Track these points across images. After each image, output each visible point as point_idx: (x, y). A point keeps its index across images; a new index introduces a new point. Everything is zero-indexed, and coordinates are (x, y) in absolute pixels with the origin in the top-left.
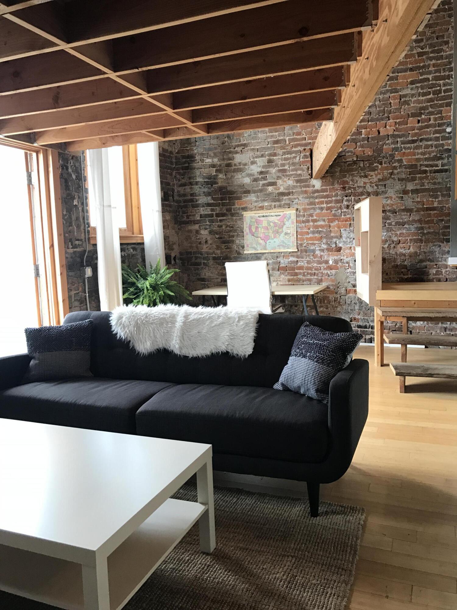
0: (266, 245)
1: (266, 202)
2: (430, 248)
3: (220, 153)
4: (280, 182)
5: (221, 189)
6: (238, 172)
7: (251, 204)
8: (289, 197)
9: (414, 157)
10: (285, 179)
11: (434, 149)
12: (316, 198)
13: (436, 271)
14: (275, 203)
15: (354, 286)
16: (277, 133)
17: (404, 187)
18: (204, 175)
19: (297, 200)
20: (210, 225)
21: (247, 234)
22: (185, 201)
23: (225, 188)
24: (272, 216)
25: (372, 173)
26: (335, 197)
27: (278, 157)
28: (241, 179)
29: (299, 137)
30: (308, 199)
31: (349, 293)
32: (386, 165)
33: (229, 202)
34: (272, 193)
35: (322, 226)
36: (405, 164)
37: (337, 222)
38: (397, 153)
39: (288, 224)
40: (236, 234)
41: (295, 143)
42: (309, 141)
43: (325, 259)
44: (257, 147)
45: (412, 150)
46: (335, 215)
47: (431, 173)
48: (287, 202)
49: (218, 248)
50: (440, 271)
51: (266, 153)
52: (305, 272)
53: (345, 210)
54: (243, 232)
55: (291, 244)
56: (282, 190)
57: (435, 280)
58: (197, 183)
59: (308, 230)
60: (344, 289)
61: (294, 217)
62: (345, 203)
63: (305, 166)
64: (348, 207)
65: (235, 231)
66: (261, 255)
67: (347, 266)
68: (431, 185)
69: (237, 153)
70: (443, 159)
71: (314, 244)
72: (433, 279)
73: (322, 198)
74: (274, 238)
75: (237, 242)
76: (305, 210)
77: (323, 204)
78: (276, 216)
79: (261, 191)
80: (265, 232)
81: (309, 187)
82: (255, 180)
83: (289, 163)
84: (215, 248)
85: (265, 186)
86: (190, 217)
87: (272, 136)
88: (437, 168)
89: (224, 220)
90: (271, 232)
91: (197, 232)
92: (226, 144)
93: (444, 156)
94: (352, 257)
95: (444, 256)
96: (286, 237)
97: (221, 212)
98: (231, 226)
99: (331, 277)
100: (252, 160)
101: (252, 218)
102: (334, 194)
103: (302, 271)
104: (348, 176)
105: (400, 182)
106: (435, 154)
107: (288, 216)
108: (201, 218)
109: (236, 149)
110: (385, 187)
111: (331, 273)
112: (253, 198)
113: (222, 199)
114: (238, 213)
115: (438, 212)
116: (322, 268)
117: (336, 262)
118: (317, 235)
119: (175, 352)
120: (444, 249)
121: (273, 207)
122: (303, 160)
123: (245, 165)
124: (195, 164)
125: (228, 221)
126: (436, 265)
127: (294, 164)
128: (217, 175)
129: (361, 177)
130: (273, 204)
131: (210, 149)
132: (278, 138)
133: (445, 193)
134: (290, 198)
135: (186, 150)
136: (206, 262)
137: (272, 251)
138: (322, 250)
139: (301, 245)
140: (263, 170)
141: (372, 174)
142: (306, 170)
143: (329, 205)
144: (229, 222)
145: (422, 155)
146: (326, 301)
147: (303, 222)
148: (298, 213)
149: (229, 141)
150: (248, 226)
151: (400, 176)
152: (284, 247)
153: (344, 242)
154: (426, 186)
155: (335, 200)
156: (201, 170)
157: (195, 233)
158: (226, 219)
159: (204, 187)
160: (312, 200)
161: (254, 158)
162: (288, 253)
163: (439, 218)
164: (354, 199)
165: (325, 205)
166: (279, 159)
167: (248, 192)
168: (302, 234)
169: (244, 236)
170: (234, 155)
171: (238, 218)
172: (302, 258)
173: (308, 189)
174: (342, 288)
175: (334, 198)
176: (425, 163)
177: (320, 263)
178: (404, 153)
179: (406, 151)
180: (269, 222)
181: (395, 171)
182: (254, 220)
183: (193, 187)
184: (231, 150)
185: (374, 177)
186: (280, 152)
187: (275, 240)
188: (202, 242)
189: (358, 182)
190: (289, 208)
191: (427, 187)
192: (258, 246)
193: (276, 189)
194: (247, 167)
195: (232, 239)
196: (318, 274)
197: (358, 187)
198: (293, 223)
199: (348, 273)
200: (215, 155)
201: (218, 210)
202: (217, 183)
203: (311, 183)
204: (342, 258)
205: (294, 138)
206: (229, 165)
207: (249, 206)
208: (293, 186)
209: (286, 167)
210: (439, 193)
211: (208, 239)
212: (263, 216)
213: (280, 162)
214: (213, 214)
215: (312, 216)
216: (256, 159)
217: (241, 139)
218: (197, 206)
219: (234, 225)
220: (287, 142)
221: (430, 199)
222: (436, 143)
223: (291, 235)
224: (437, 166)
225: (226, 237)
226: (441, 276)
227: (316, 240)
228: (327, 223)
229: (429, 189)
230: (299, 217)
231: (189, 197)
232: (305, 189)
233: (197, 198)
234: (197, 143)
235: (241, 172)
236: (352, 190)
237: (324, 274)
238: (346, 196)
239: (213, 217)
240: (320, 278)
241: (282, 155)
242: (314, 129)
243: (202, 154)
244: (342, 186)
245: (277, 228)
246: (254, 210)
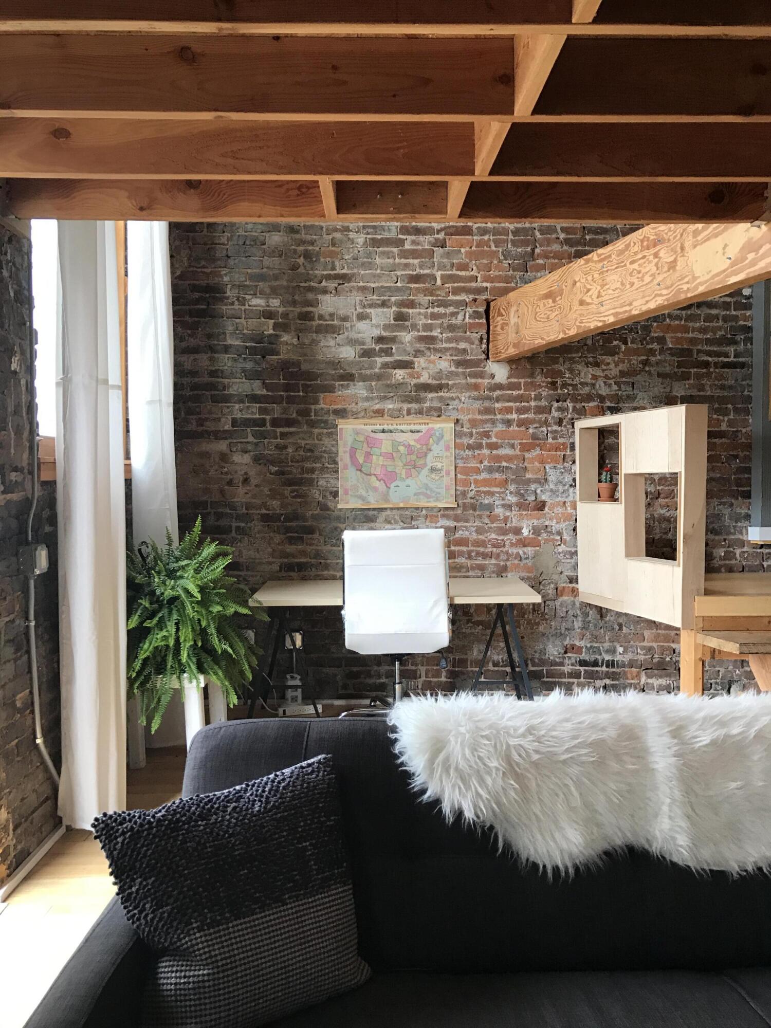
0: (388, 492)
1: (388, 401)
2: (714, 507)
3: (287, 288)
4: (420, 362)
5: (285, 366)
6: (327, 332)
7: (357, 404)
8: (440, 394)
9: (686, 335)
10: (432, 357)
11: (721, 323)
12: (498, 400)
13: (725, 552)
14: (410, 406)
15: (574, 580)
16: (416, 261)
17: (668, 390)
18: (245, 331)
19: (457, 402)
20: (256, 444)
21: (346, 467)
22: (195, 387)
23: (297, 364)
24: (402, 431)
25: (609, 359)
26: (535, 400)
27: (418, 310)
28: (333, 349)
29: (463, 273)
30: (481, 402)
31: (562, 595)
32: (635, 346)
33: (303, 397)
34: (402, 384)
35: (509, 459)
36: (670, 346)
37: (538, 451)
38: (655, 324)
39: (437, 449)
40: (318, 465)
41: (456, 285)
42: (485, 284)
43: (514, 524)
44: (373, 285)
45: (683, 322)
46: (534, 437)
47: (716, 368)
48: (436, 404)
49: (274, 494)
50: (733, 552)
51: (393, 299)
52: (472, 551)
53: (555, 428)
54: (336, 463)
55: (443, 491)
56: (425, 378)
57: (723, 570)
58: (227, 349)
59: (479, 465)
60: (552, 586)
61: (449, 436)
62: (556, 414)
63: (476, 335)
64: (560, 422)
65: (318, 459)
66: (375, 513)
67: (557, 540)
68: (716, 389)
69: (325, 291)
70: (736, 343)
71: (492, 494)
72: (721, 566)
73: (509, 401)
74: (407, 478)
75: (320, 483)
76: (473, 423)
77: (512, 413)
78: (411, 431)
79: (379, 377)
80: (385, 463)
81: (482, 377)
82: (367, 353)
83: (441, 325)
84: (268, 495)
85: (389, 368)
86: (208, 423)
87: (406, 266)
88: (727, 359)
89: (291, 433)
90: (401, 464)
91: (224, 457)
92: (301, 270)
93: (738, 338)
94: (567, 523)
95: (739, 524)
96: (433, 476)
97: (284, 416)
98: (308, 447)
99: (525, 561)
100: (361, 311)
101: (357, 433)
102: (533, 394)
103: (464, 549)
104: (561, 360)
105: (660, 380)
106: (723, 333)
107: (437, 434)
108: (233, 426)
109: (324, 284)
110: (633, 387)
111: (525, 553)
112: (361, 392)
113: (287, 388)
114: (326, 422)
115: (729, 441)
116: (507, 543)
117: (536, 531)
118: (497, 475)
119: (675, 859)
120: (738, 510)
121: (405, 412)
122: (471, 321)
123: (345, 319)
124: (224, 307)
125: (301, 435)
126: (725, 540)
127: (452, 328)
128: (277, 335)
129: (587, 364)
130: (405, 406)
131: (262, 278)
132: (418, 270)
133: (739, 406)
134: (441, 397)
135: (204, 273)
136: (243, 525)
137: (401, 505)
138: (509, 507)
139: (464, 494)
140: (384, 334)
141: (608, 361)
142: (477, 342)
143: (523, 416)
144: (304, 439)
145: (700, 333)
146: (515, 612)
147: (470, 447)
148: (458, 428)
149: (308, 266)
150: (348, 450)
151: (661, 369)
152: (428, 497)
153: (552, 490)
154: (707, 391)
155: (536, 406)
156: (238, 321)
157: (217, 460)
158: (298, 433)
159: (245, 359)
160: (487, 404)
161: (364, 307)
162: (435, 510)
163: (731, 453)
164: (574, 407)
165: (514, 416)
166: (420, 314)
167: (350, 377)
168: (467, 471)
169: (337, 472)
170: (319, 297)
171: (325, 431)
172: (467, 521)
173: (480, 380)
174: (549, 584)
175: (533, 404)
176: (706, 348)
177: (504, 532)
178: (669, 325)
179: (672, 323)
180: (395, 444)
181: (653, 359)
182: (362, 438)
183: (216, 355)
184: (312, 284)
185: (612, 366)
186: (424, 299)
187: (409, 481)
188: (236, 481)
189: (582, 374)
190: (439, 416)
191: (709, 393)
192: (371, 493)
193: (411, 376)
194: (348, 324)
195: (309, 476)
196: (498, 556)
197: (581, 383)
198: (447, 448)
199: (559, 553)
200: (274, 292)
201: (277, 411)
202: (278, 354)
203: (487, 369)
204: (547, 523)
205: (455, 275)
206: (306, 317)
207: (352, 407)
208: (449, 372)
209: (435, 333)
210: (730, 406)
211: (252, 473)
212: (383, 431)
213: (422, 321)
214: (264, 419)
215: (488, 437)
216: (368, 310)
217: (337, 263)
218: (227, 399)
219: (315, 445)
220: (439, 282)
221: (715, 416)
222: (724, 313)
223: (443, 473)
224: (726, 355)
225: (295, 471)
226: (733, 562)
227: (496, 486)
228: (518, 452)
229: (713, 396)
230: (461, 437)
231: (206, 379)
232: (473, 381)
233: (226, 381)
234: (231, 262)
235: (334, 333)
236: (570, 388)
237: (510, 556)
238: (558, 401)
239: (264, 425)
240: (502, 563)
241: (426, 306)
242: (495, 262)
243: (241, 287)
244: (549, 380)
245: (414, 457)
246: (363, 417)
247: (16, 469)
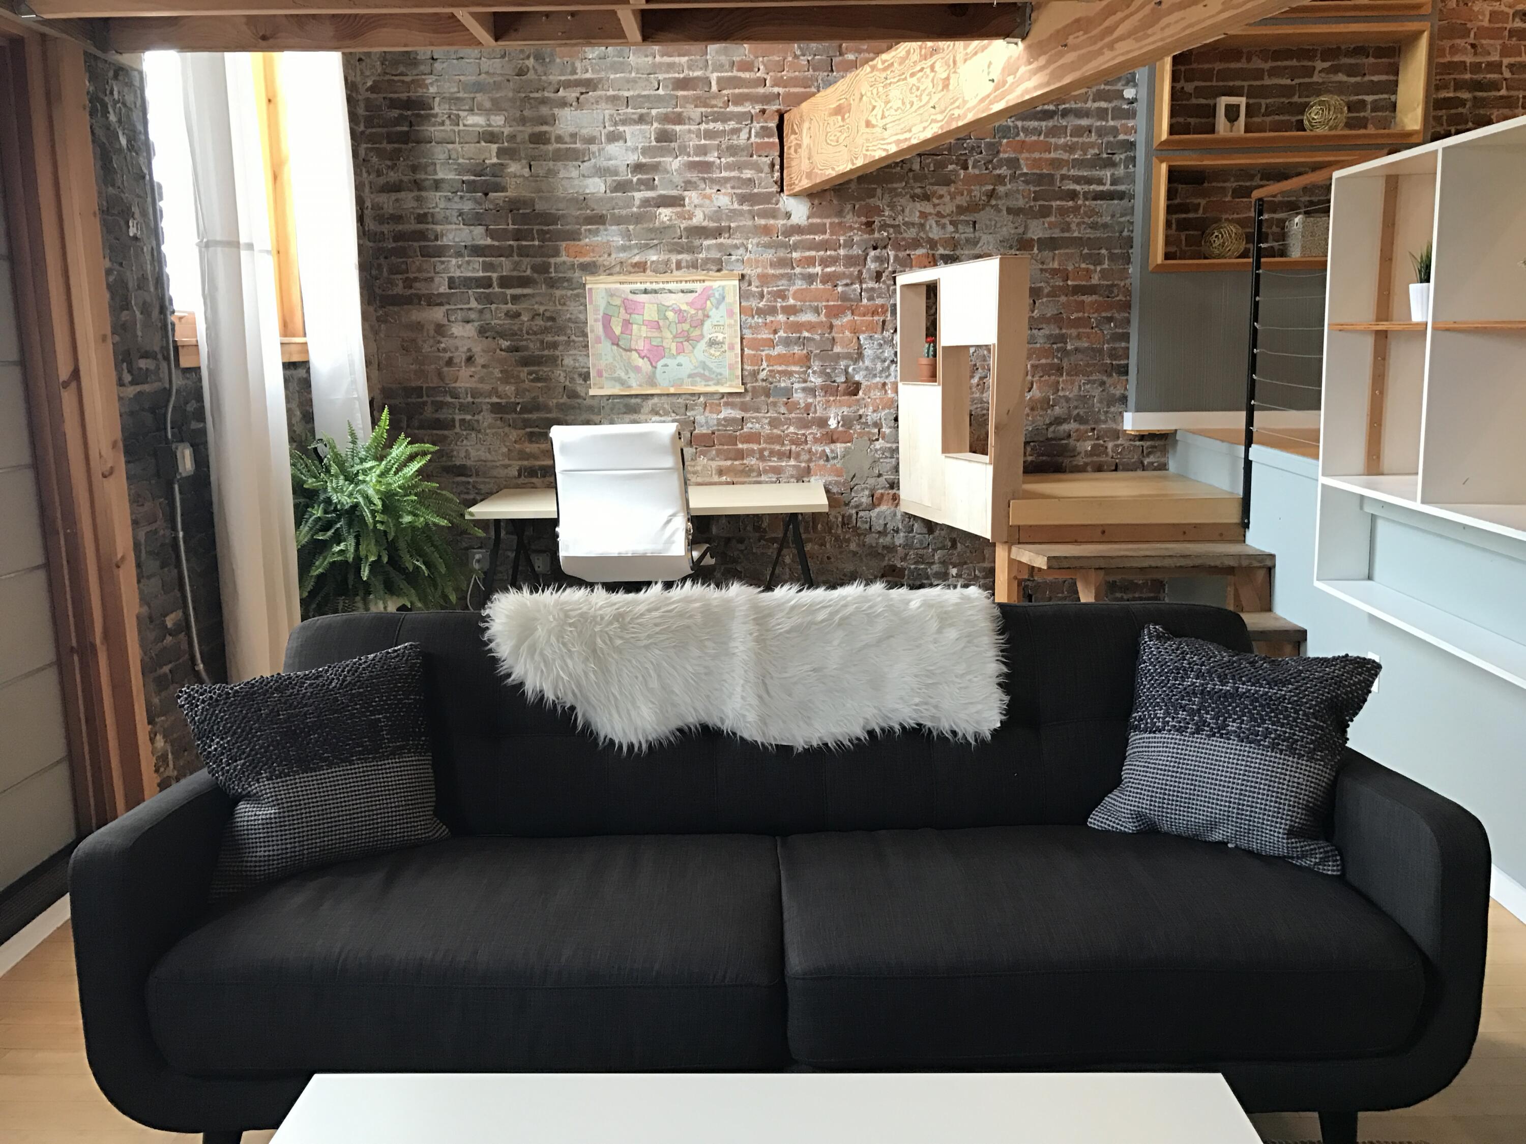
0: (654, 373)
1: (651, 251)
2: (1080, 387)
3: (513, 100)
4: (692, 197)
5: (514, 206)
6: (567, 159)
7: (610, 255)
8: (720, 241)
9: (1047, 156)
10: (708, 191)
11: (1094, 137)
12: (795, 247)
13: (1093, 447)
14: (680, 257)
15: (894, 485)
16: (684, 59)
17: (1021, 230)
18: (461, 161)
19: (741, 251)
20: (481, 312)
21: (598, 340)
22: (399, 237)
23: (530, 203)
24: (670, 292)
25: (942, 190)
26: (845, 247)
27: (687, 127)
28: (576, 182)
29: (746, 75)
30: (773, 251)
31: (879, 505)
32: (977, 172)
33: (540, 247)
34: (669, 227)
35: (811, 327)
36: (1025, 170)
37: (848, 318)
38: (1005, 141)
39: (717, 315)
40: (563, 338)
41: (737, 91)
42: (776, 90)
43: (818, 415)
44: (626, 94)
45: (1042, 138)
46: (844, 297)
47: (1086, 199)
48: (714, 254)
49: (507, 377)
50: (1102, 446)
51: (654, 112)
52: (765, 449)
53: (871, 284)
54: (585, 335)
55: (726, 372)
56: (698, 219)
57: (1089, 468)
58: (437, 185)
59: (772, 336)
60: (867, 492)
61: (733, 297)
62: (872, 266)
63: (765, 159)
64: (878, 276)
65: (561, 330)
66: (638, 400)
67: (874, 434)
68: (1085, 228)
69: (564, 104)
70: (1114, 165)
71: (789, 374)
72: (1086, 464)
73: (810, 249)
74: (678, 354)
75: (566, 362)
76: (764, 279)
77: (814, 266)
78: (683, 292)
79: (637, 219)
80: (649, 335)
81: (774, 217)
82: (622, 187)
83: (719, 147)
84: (499, 379)
85: (650, 206)
86: (417, 285)
87: (671, 67)
88: (1101, 188)
89: (524, 296)
90: (670, 336)
91: (440, 329)
92: (531, 75)
93: (1117, 158)
94: (887, 411)
95: (1112, 409)
96: (712, 351)
97: (515, 273)
98: (548, 314)
99: (832, 462)
100: (612, 129)
101: (611, 294)
102: (842, 239)
103: (755, 447)
104: (879, 192)
105: (1011, 217)
106: (1097, 151)
107: (717, 295)
108: (450, 288)
109: (562, 93)
110: (974, 227)
111: (832, 451)
112: (615, 239)
113: (518, 236)
114: (569, 280)
115: (1101, 299)
116: (810, 438)
117: (847, 422)
118: (796, 350)
120: (1112, 390)
121: (674, 266)
122: (758, 140)
123: (591, 140)
124: (433, 129)
125: (538, 299)
126: (1093, 430)
127: (733, 150)
128: (502, 165)
129: (913, 197)
130: (674, 258)
131: (479, 87)
132: (686, 72)
133: (1116, 251)
134: (721, 244)
135: (403, 82)
136: (468, 417)
137: (672, 391)
138: (812, 391)
139: (754, 374)
140: (643, 160)
141: (941, 193)
142: (767, 169)
143: (828, 270)
144: (541, 304)
145: (1065, 151)
146: (819, 526)
147: (760, 312)
148: (745, 286)
149: (540, 69)
150: (600, 317)
151: (1012, 203)
152: (707, 379)
153: (867, 368)
154: (1074, 231)
155: (846, 256)
156: (450, 146)
157: (432, 333)
158: (533, 296)
159: (461, 197)
160: (782, 253)
161: (616, 124)
162: (716, 397)
163: (1104, 314)
164: (896, 257)
165: (818, 269)
166: (690, 131)
167: (600, 220)
168: (758, 345)
169: (587, 346)
170: (556, 111)
171: (570, 293)
172: (757, 410)
173: (772, 222)
174: (863, 490)
175: (842, 252)
176: (1072, 172)
177: (806, 425)
178: (1024, 142)
179: (1027, 139)
180: (662, 310)
181: (1001, 189)
182: (618, 302)
183: (424, 194)
184: (546, 94)
185: (947, 198)
186: (696, 112)
187: (681, 359)
188: (456, 360)
189: (907, 211)
190: (719, 270)
191: (1076, 234)
192: (632, 375)
193: (681, 216)
194: (594, 148)
195: (551, 352)
196: (798, 455)
197: (905, 224)
198: (731, 314)
199: (876, 450)
200: (497, 107)
201: (506, 266)
202: (504, 189)
203: (780, 205)
204: (861, 412)
205: (735, 78)
206: (539, 139)
207: (604, 260)
208: (731, 211)
209: (712, 158)
210: (1103, 251)
211: (477, 349)
212: (646, 292)
213: (693, 142)
214: (490, 278)
215: (784, 298)
216: (621, 128)
217: (578, 65)
218: (440, 252)
219: (558, 312)
220: (714, 88)
221: (1083, 266)
222: (1099, 124)
223: (726, 347)
224: (1100, 182)
225: (531, 345)
226: (1103, 459)
227: (795, 364)
228: (823, 318)
229: (1081, 238)
230: (747, 298)
231: (413, 226)
232: (763, 222)
233: (439, 228)
234: (438, 66)
235: (576, 160)
236: (891, 230)
237: (815, 454)
238: (875, 248)
239: (490, 286)
240: (803, 465)
241: (698, 120)
242: (790, 59)
243: (454, 100)
244: (863, 219)
245: (686, 326)
246: (619, 273)
247: (146, 355)
